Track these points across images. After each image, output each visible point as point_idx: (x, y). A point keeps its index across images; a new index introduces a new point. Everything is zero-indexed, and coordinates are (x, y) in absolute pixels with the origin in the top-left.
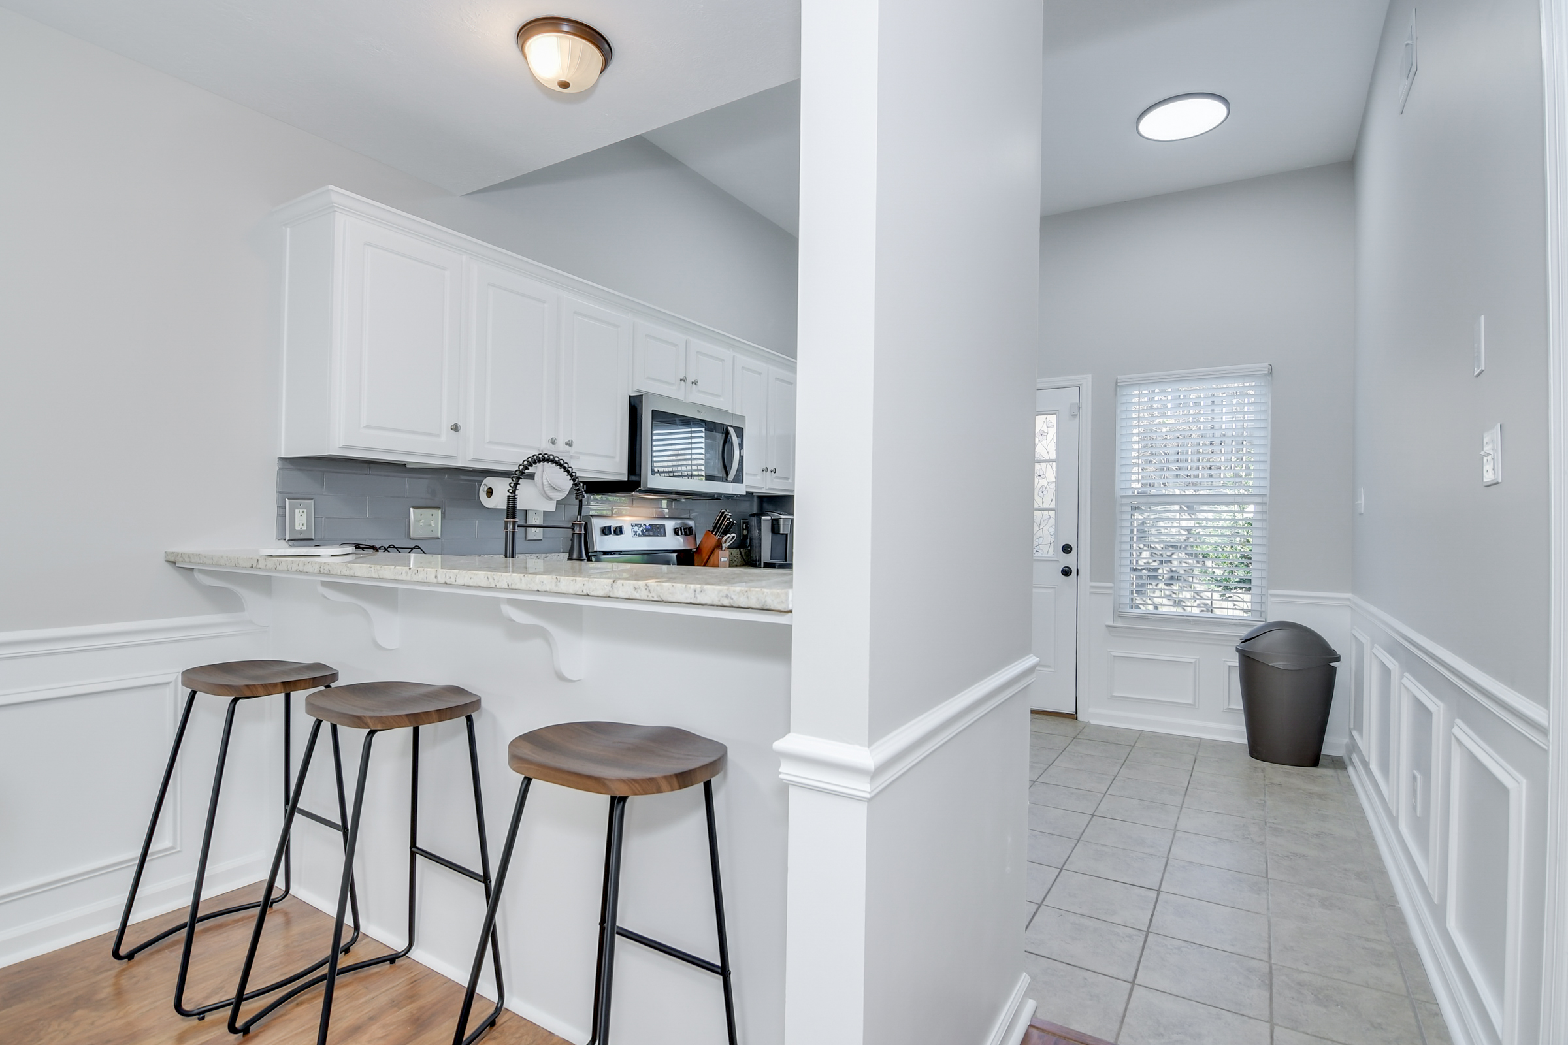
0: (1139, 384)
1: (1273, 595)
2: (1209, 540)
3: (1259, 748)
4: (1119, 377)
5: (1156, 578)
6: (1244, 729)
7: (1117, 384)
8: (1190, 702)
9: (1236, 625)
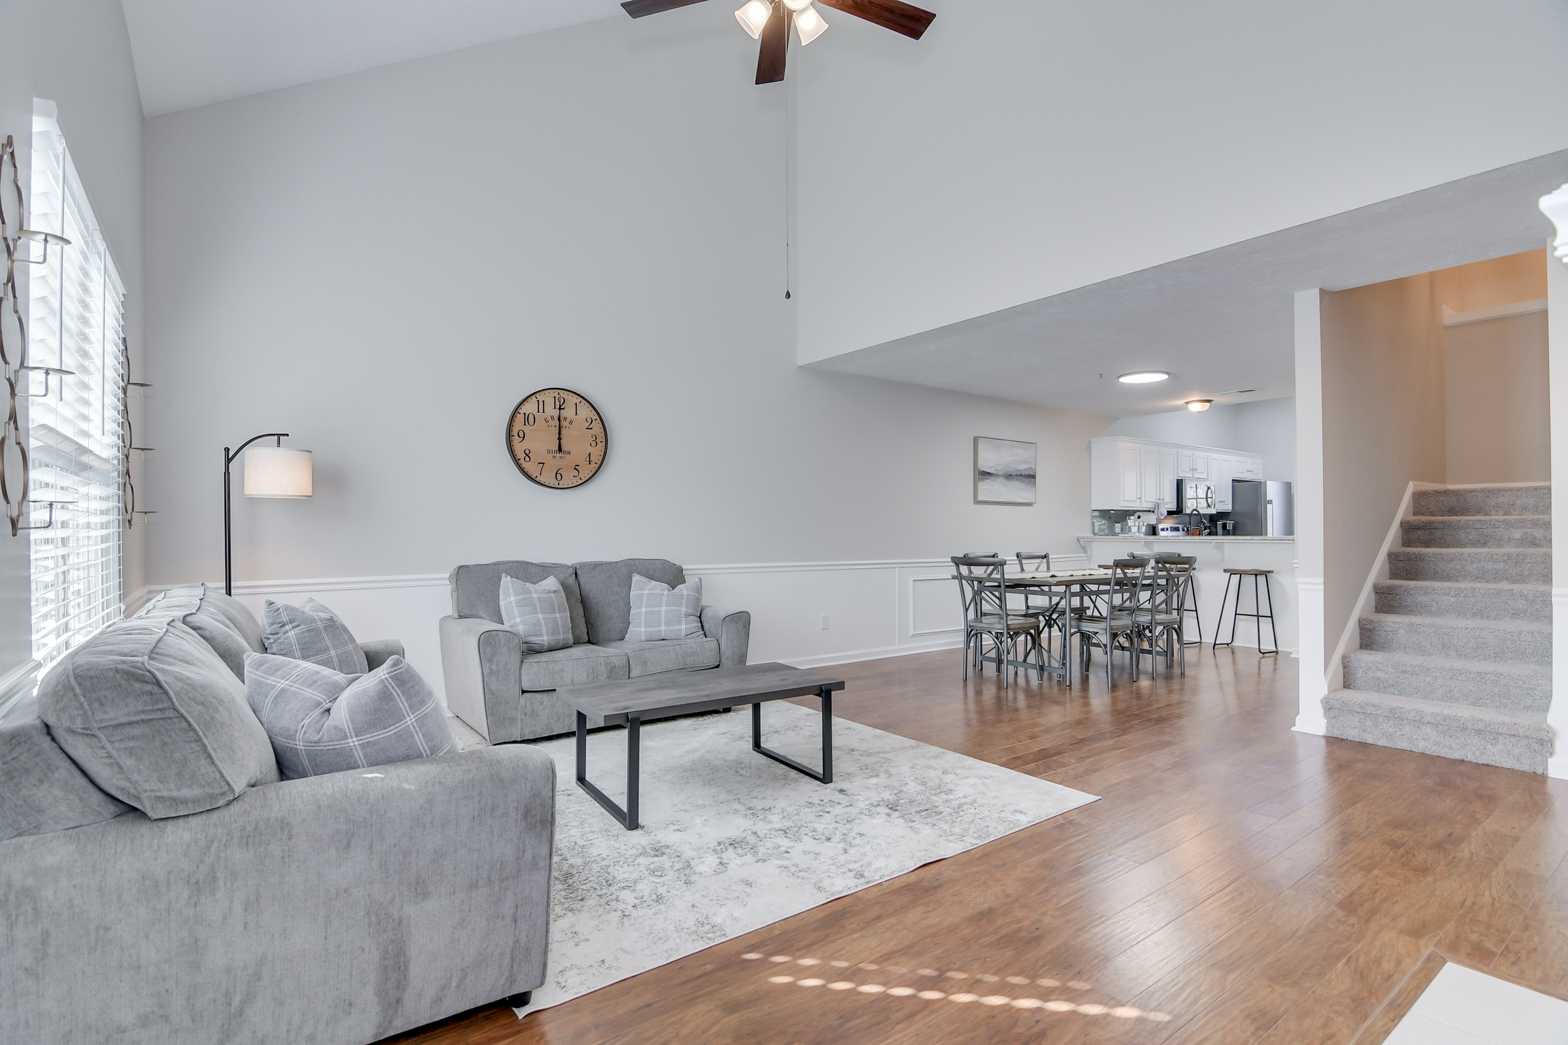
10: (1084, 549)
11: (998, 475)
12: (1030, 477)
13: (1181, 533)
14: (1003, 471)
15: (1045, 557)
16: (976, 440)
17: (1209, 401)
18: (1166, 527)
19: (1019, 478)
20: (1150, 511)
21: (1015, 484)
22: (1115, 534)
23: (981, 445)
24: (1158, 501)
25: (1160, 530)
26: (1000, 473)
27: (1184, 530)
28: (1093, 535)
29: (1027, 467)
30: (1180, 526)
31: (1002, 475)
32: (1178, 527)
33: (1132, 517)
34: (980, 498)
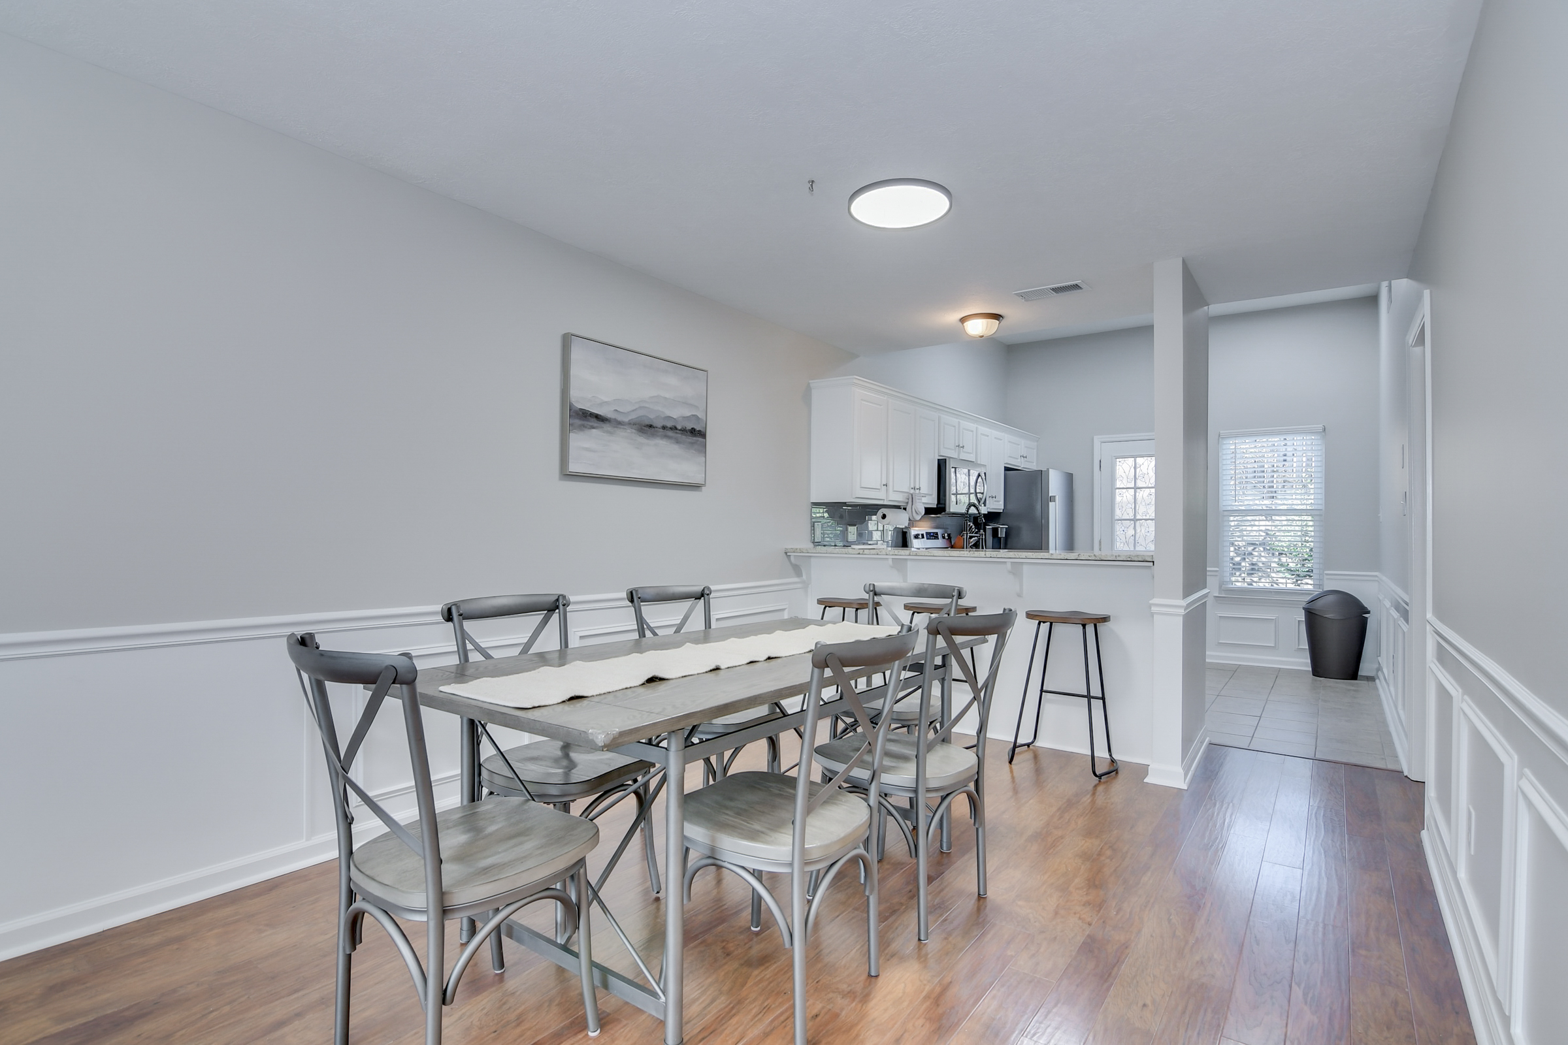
0: (1236, 436)
1: (1327, 574)
2: (1284, 540)
3: (1318, 669)
4: (1221, 432)
5: (1240, 569)
6: (1309, 661)
7: (1219, 436)
8: (1273, 645)
9: (1303, 594)
10: (797, 570)
11: (618, 424)
12: (695, 434)
13: (940, 542)
14: (633, 416)
15: (702, 595)
16: (567, 341)
17: (997, 317)
18: (920, 533)
19: (670, 433)
20: (898, 507)
21: (661, 444)
22: (847, 545)
23: (578, 353)
24: (912, 491)
25: (912, 537)
26: (626, 420)
27: (944, 537)
28: (812, 545)
29: (688, 414)
30: (940, 532)
31: (632, 424)
32: (937, 534)
33: (874, 518)
34: (573, 467)
